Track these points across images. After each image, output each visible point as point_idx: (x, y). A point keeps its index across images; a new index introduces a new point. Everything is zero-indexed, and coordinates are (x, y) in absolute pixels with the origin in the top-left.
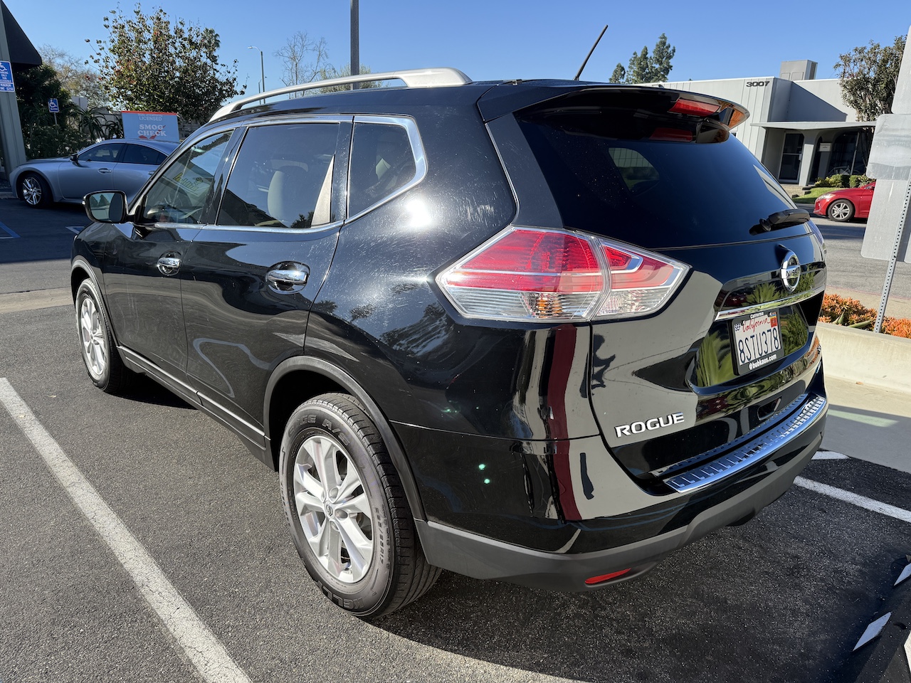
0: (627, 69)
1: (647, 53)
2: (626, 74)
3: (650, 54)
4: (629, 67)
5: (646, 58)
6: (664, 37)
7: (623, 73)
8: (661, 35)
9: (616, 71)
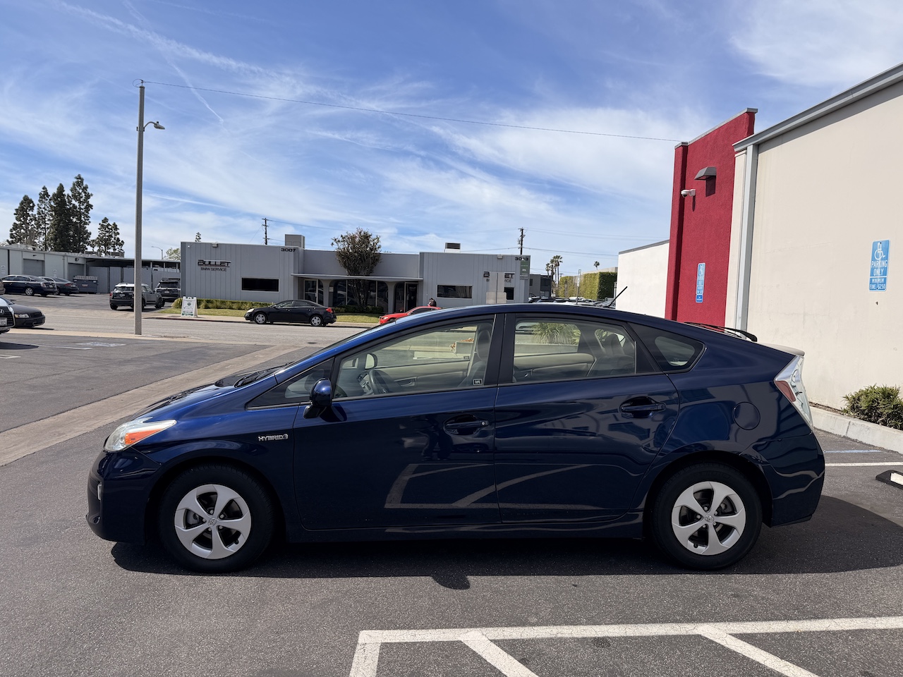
0: (36, 202)
1: (64, 191)
2: (36, 208)
3: (67, 192)
4: (39, 201)
5: (64, 195)
6: (79, 177)
7: (31, 205)
8: (77, 175)
9: (22, 203)
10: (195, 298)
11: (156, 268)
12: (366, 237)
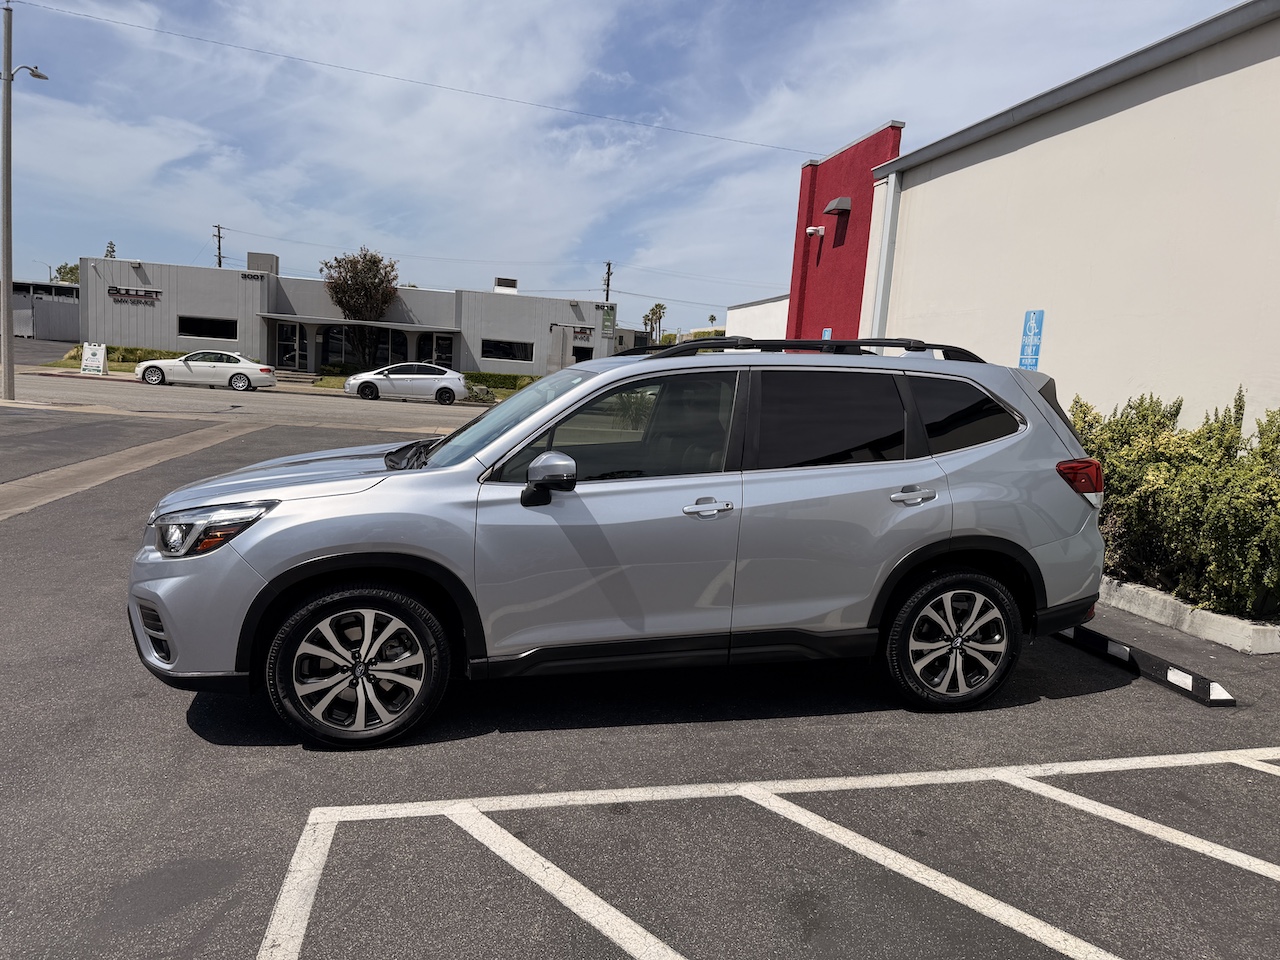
10: (103, 346)
11: (39, 296)
12: (373, 263)
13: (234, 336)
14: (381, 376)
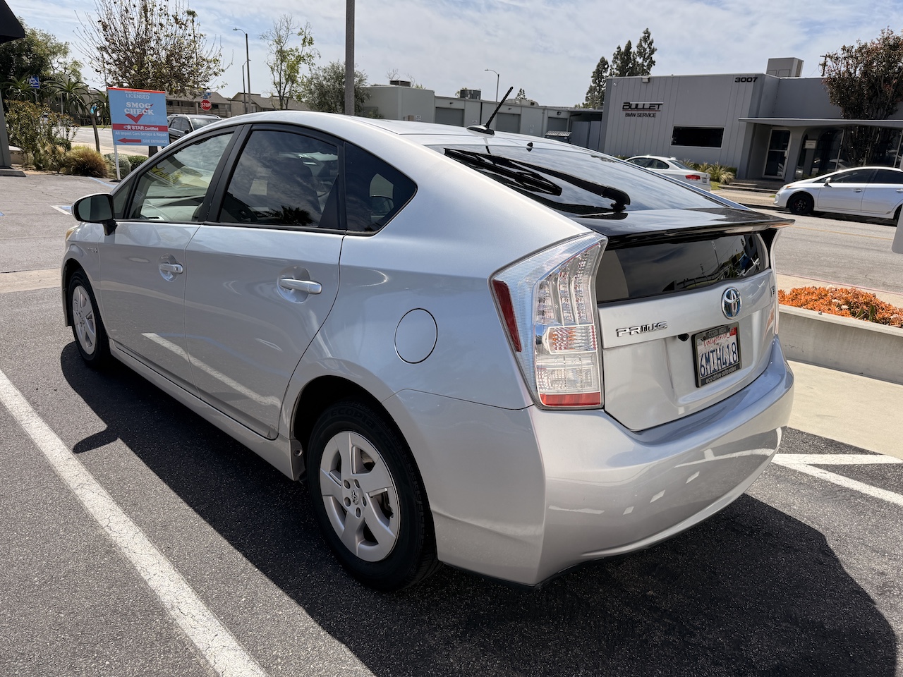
0: (610, 63)
1: (631, 48)
2: (610, 68)
3: (634, 49)
4: (613, 61)
5: (631, 53)
6: (647, 33)
7: (606, 66)
8: (645, 29)
9: (598, 66)
13: (718, 144)
14: (821, 185)
